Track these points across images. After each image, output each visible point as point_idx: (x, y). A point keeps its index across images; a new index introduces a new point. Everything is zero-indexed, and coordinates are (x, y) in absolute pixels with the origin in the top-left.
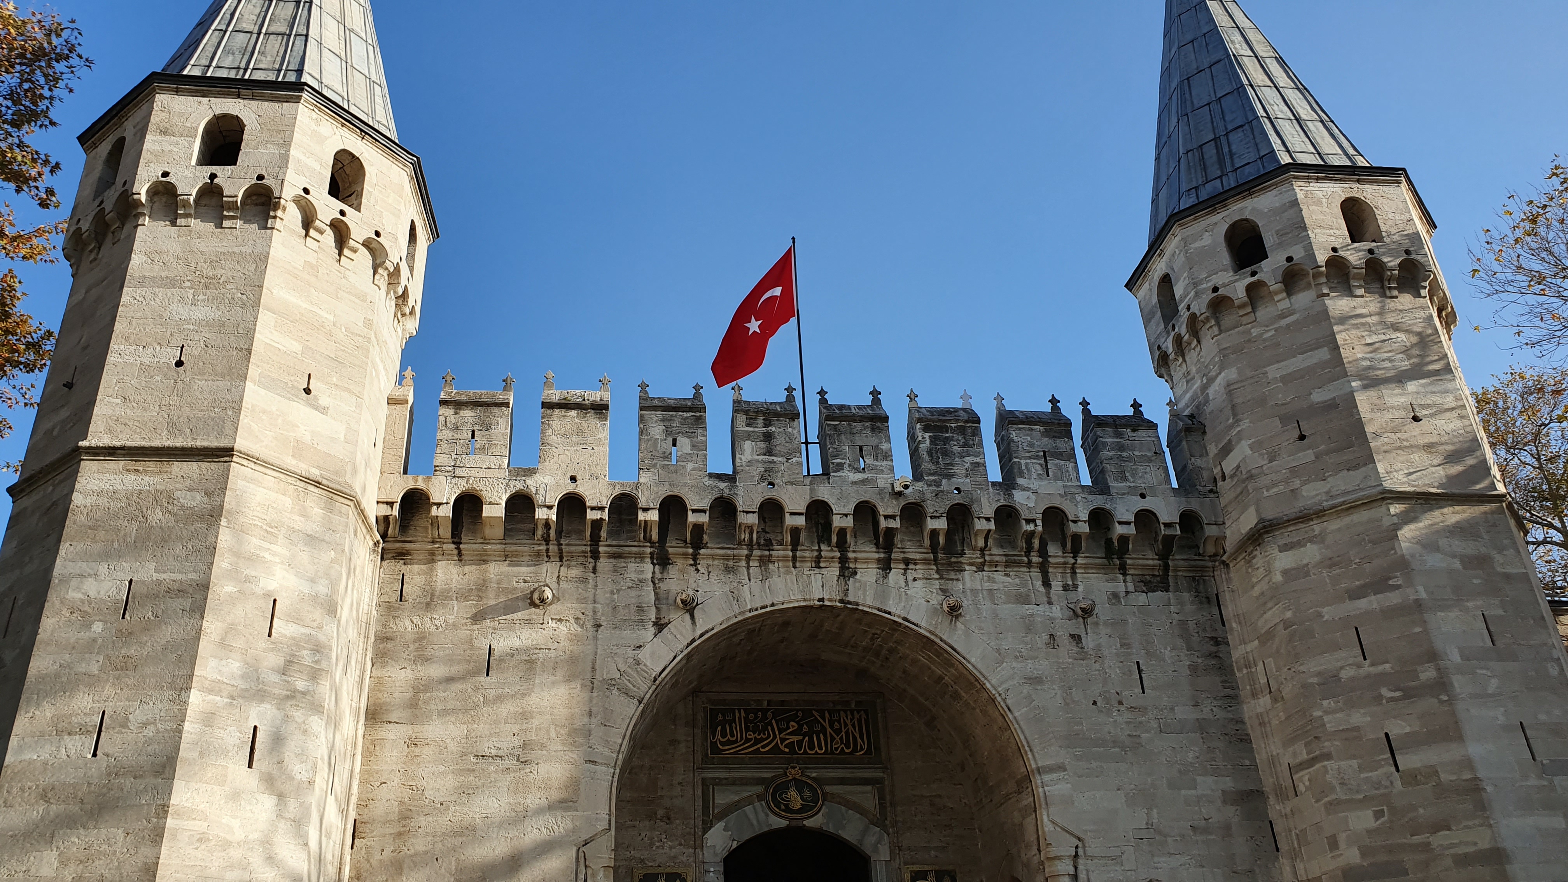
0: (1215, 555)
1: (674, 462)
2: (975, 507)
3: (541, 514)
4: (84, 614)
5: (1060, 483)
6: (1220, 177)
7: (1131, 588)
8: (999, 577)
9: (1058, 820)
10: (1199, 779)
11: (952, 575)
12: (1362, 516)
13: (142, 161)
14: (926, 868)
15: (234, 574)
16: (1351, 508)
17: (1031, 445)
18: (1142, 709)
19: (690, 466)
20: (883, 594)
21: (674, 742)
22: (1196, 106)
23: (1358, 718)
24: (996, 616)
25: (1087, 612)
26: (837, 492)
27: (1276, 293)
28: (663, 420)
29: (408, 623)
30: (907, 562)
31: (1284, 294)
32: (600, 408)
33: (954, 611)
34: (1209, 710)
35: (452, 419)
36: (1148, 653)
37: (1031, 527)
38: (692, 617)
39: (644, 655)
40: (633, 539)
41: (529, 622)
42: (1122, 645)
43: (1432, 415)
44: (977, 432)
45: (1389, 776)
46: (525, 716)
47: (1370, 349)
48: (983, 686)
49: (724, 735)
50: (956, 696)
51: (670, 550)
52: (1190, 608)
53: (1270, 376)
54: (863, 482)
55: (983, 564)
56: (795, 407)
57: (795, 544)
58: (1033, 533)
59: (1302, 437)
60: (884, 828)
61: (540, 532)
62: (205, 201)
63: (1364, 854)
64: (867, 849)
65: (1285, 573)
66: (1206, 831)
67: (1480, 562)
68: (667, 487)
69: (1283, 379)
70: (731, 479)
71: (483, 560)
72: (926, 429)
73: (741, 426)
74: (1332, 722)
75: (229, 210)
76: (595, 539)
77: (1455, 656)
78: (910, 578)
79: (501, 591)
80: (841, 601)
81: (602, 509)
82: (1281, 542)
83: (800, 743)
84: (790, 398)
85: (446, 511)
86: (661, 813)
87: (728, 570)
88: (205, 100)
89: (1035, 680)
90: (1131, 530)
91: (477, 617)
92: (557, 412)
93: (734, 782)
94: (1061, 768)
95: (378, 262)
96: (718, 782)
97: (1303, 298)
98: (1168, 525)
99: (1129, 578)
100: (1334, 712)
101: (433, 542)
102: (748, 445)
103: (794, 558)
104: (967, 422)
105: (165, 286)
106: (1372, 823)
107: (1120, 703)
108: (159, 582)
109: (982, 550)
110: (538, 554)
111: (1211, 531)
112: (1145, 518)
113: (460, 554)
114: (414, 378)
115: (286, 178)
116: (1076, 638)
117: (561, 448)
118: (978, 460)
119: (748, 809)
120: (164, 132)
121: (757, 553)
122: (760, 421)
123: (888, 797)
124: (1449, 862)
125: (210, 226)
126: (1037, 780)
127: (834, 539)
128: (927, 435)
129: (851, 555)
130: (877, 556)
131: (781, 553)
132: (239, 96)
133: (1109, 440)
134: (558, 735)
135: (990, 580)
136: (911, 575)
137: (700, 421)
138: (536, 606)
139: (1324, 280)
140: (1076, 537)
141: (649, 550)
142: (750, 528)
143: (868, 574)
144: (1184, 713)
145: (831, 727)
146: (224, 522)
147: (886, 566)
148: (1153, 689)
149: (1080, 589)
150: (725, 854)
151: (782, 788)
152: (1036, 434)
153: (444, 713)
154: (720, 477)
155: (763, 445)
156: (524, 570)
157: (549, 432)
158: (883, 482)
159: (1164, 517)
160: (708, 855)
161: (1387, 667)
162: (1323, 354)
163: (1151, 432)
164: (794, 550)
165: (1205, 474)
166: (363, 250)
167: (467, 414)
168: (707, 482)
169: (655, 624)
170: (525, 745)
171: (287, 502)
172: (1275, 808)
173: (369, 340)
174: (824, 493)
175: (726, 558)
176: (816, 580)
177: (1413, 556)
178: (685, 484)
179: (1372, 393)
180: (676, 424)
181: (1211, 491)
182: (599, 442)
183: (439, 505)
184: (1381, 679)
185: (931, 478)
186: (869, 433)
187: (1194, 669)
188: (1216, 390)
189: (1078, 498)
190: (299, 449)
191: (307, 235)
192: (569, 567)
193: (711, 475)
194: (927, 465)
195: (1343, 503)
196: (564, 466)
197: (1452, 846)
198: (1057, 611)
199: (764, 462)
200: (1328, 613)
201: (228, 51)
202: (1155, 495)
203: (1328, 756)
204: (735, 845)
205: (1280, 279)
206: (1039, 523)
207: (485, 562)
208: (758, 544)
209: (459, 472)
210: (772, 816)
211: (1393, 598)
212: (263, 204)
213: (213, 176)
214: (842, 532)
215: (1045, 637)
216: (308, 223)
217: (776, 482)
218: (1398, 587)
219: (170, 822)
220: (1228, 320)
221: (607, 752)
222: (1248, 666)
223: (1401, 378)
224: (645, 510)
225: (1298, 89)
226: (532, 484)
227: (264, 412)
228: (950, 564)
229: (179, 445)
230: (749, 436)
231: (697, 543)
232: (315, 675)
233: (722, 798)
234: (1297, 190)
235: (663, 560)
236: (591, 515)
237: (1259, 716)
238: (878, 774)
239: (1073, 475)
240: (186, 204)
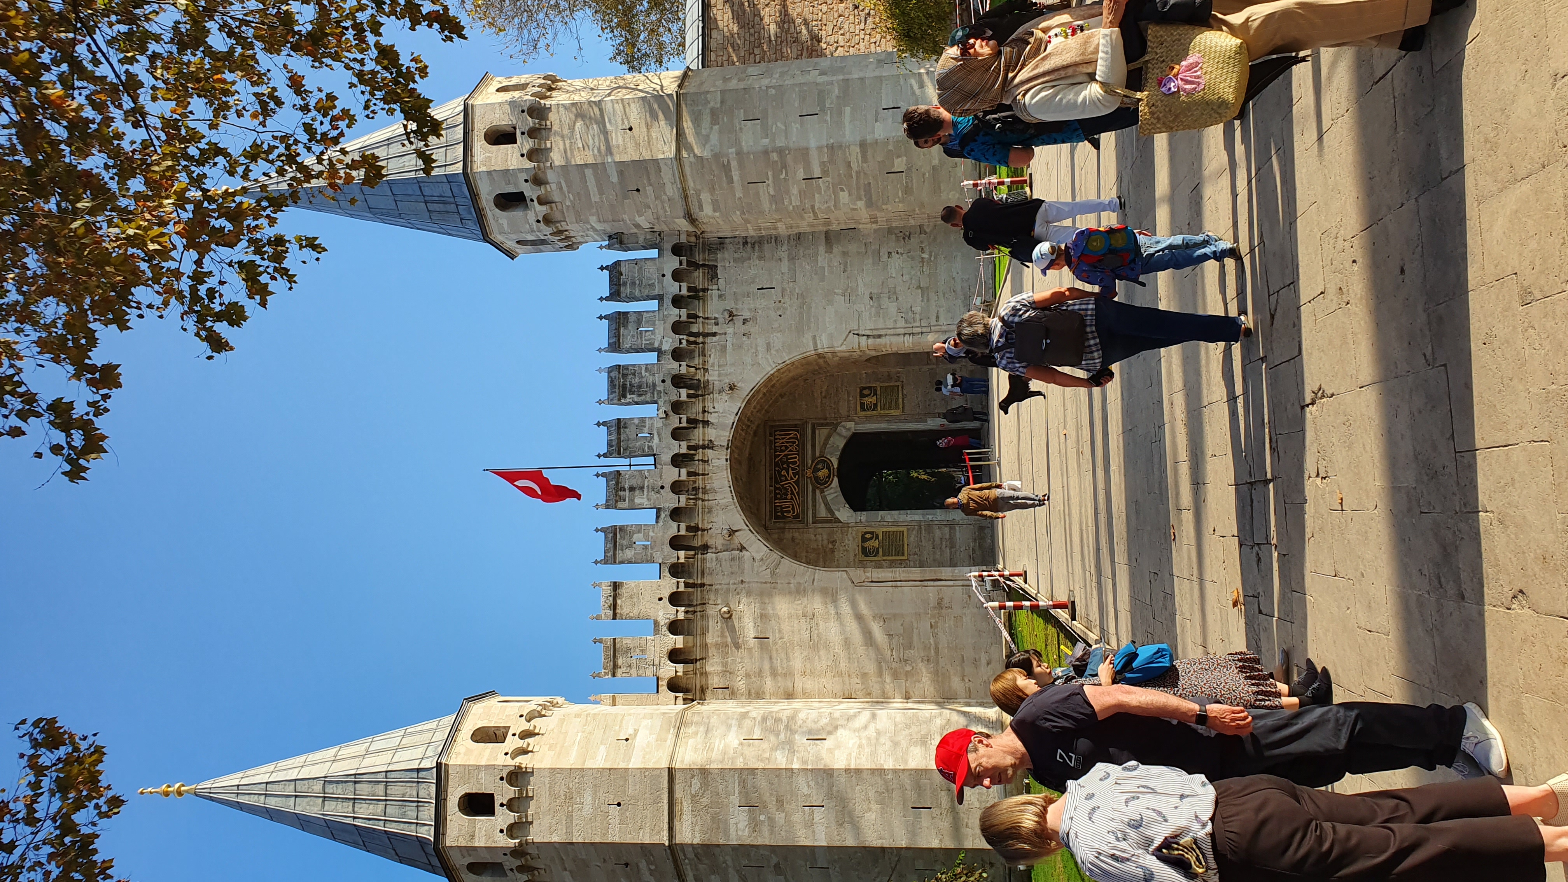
0: (696, 236)
1: (649, 543)
2: (674, 373)
3: (681, 616)
4: (756, 825)
5: (657, 322)
6: (457, 205)
7: (715, 287)
8: (711, 361)
9: (841, 342)
10: (820, 264)
11: (711, 386)
12: (687, 170)
13: (494, 845)
14: (858, 402)
15: (733, 759)
16: (682, 174)
17: (633, 336)
18: (783, 290)
19: (651, 534)
20: (723, 426)
21: (793, 539)
22: (395, 207)
23: (795, 191)
24: (733, 365)
25: (731, 314)
26: (666, 450)
27: (546, 190)
28: (622, 550)
29: (741, 683)
30: (704, 412)
31: (548, 186)
32: (616, 586)
33: (732, 388)
34: (783, 252)
35: (624, 669)
36: (753, 282)
37: (684, 342)
38: (736, 531)
39: (758, 557)
40: (693, 565)
41: (740, 618)
42: (748, 296)
43: (628, 120)
44: (626, 367)
45: (823, 181)
46: (790, 617)
47: (586, 148)
48: (772, 375)
49: (789, 512)
50: (773, 386)
51: (700, 544)
52: (726, 255)
53: (597, 200)
54: (659, 435)
55: (704, 369)
56: (610, 473)
57: (695, 474)
58: (687, 341)
59: (638, 190)
60: (838, 424)
61: (690, 616)
62: (516, 809)
63: (861, 199)
64: (849, 434)
65: (715, 211)
66: (846, 265)
67: (714, 113)
68: (664, 547)
69: (601, 193)
70: (659, 511)
71: (705, 646)
72: (625, 397)
73: (626, 504)
74: (796, 202)
75: (522, 794)
76: (694, 585)
77: (766, 141)
78: (713, 410)
79: (723, 635)
80: (727, 449)
81: (678, 582)
82: (698, 210)
83: (793, 469)
84: (604, 475)
85: (680, 667)
86: (830, 546)
87: (710, 512)
88: (449, 818)
89: (768, 347)
90: (684, 285)
91: (738, 646)
92: (618, 611)
93: (814, 506)
94: (814, 337)
95: (537, 715)
96: (814, 515)
97: (551, 176)
98: (681, 264)
99: (710, 287)
100: (791, 200)
101: (696, 674)
102: (637, 501)
103: (703, 475)
104: (619, 372)
105: (572, 821)
106: (846, 194)
107: (780, 302)
108: (740, 793)
109: (696, 369)
110: (702, 616)
111: (684, 239)
112: (677, 276)
113: (702, 659)
114: (596, 694)
115: (502, 764)
116: (745, 321)
117: (640, 607)
118: (644, 368)
119: (829, 498)
120: (473, 837)
121: (700, 495)
122: (622, 493)
123: (822, 421)
124: (865, 165)
125: (532, 803)
126: (820, 351)
127: (692, 452)
128: (629, 396)
129: (701, 443)
130: (701, 429)
131: (700, 482)
132: (445, 799)
133: (628, 290)
134: (799, 600)
135: (713, 366)
136: (712, 410)
137: (622, 528)
138: (731, 615)
139: (542, 165)
140: (689, 316)
141: (700, 556)
142: (688, 499)
143: (711, 433)
144: (785, 266)
145: (784, 451)
146: (708, 767)
147: (706, 423)
148: (772, 282)
149: (717, 316)
150: (851, 511)
151: (817, 478)
152: (626, 332)
153: (788, 659)
154: (658, 517)
155: (637, 492)
156: (711, 623)
157: (631, 615)
158: (659, 424)
159: (676, 265)
160: (852, 520)
161: (770, 173)
162: (589, 172)
163: (622, 264)
164: (698, 475)
165: (648, 237)
166: (533, 722)
167: (620, 662)
168: (661, 523)
169: (741, 551)
170: (805, 616)
171: (691, 742)
172: (835, 227)
173: (588, 715)
174: (666, 457)
175: (703, 512)
176: (716, 462)
177: (712, 150)
178: (663, 536)
179: (614, 150)
180: (625, 542)
181: (659, 235)
182: (637, 586)
183: (676, 672)
184: (776, 177)
185: (656, 395)
186: (627, 430)
187: (761, 258)
188: (598, 227)
189: (666, 313)
190: (661, 740)
191: (532, 752)
192: (709, 599)
193: (657, 522)
194: (648, 397)
195: (680, 178)
196: (652, 605)
197: (858, 162)
198: (730, 330)
199: (648, 492)
200: (739, 194)
201: (404, 815)
202: (663, 269)
203: (813, 207)
204: (847, 505)
205: (538, 188)
206: (681, 337)
207: (706, 645)
208: (695, 495)
209: (657, 662)
210: (832, 485)
211: (734, 164)
212: (517, 776)
213: (502, 805)
214: (689, 448)
215: (745, 338)
216: (524, 752)
217: (660, 484)
218: (728, 161)
219: (853, 767)
220: (557, 216)
221: (808, 574)
222: (760, 230)
223: (605, 133)
224: (678, 558)
225: (388, 145)
226: (663, 621)
227: (644, 758)
228: (705, 387)
229: (667, 795)
230: (632, 500)
231: (694, 529)
232: (778, 720)
233: (823, 513)
234: (480, 170)
235: (705, 548)
236: (682, 588)
237: (787, 228)
238: (810, 426)
239: (651, 314)
240: (520, 818)
